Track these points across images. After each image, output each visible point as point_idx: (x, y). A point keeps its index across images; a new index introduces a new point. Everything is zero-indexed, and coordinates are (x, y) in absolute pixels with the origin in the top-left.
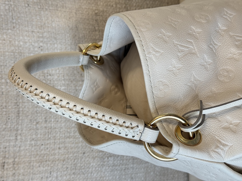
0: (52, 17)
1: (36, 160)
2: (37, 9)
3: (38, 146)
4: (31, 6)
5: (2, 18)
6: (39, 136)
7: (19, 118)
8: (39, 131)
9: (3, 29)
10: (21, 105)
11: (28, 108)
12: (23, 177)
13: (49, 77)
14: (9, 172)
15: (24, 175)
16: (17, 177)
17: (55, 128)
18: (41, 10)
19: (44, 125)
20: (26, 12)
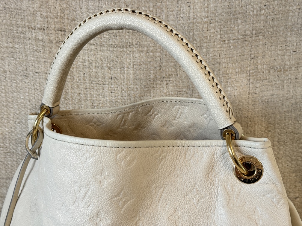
0: (240, 87)
2: (249, 69)
3: (83, 69)
4: (252, 62)
5: (234, 27)
6: (94, 70)
7: (116, 48)
9: (221, 28)
10: (129, 49)
11: (127, 58)
12: (48, 51)
13: (165, 83)
14: (53, 36)
15: (50, 52)
16: (47, 44)
17: (103, 89)
18: (247, 74)
19: (107, 76)
20: (244, 55)
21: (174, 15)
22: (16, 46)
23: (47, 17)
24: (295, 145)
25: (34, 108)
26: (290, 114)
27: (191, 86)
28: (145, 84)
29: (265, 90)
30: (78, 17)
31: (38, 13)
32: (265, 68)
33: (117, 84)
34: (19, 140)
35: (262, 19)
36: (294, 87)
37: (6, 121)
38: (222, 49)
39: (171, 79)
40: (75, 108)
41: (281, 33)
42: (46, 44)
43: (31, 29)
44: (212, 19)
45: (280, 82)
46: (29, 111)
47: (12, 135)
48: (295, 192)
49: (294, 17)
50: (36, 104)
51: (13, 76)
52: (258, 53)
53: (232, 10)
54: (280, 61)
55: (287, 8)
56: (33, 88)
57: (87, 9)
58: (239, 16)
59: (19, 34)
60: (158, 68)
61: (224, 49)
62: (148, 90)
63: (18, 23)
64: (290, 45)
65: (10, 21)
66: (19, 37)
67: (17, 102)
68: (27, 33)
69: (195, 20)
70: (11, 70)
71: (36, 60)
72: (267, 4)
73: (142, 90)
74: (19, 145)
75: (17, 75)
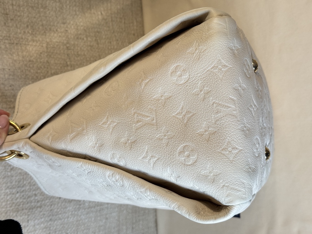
1: (12, 210)
8: (14, 178)
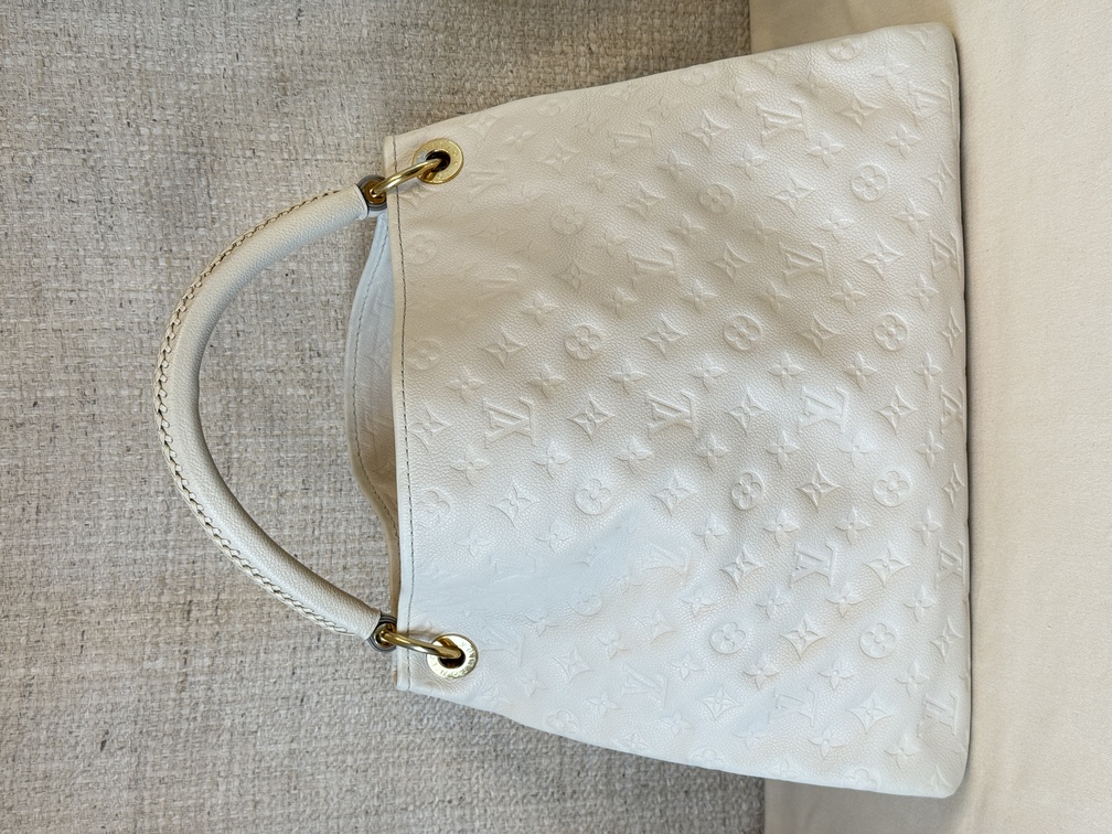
0: (322, 183)
2: (279, 162)
4: (262, 154)
5: (180, 195)
6: (286, 532)
7: (231, 479)
9: (182, 227)
10: (234, 445)
11: (256, 452)
13: (316, 361)
14: (202, 631)
15: (244, 640)
16: (224, 645)
17: (334, 510)
18: (291, 165)
19: (299, 501)
20: (247, 173)
21: (151, 338)
22: (228, 723)
23: (157, 644)
24: (461, 55)
25: (383, 681)
26: (386, 67)
27: (323, 298)
28: (320, 408)
29: (330, 123)
30: (155, 569)
31: (145, 667)
32: (276, 125)
33: (320, 477)
34: (464, 720)
35: (160, 132)
36: (322, 57)
37: (416, 753)
38: (232, 223)
39: (307, 345)
40: (381, 579)
41: (194, 87)
42: (222, 647)
43: (187, 685)
44: (161, 249)
45: (310, 90)
46: (389, 695)
47: (452, 740)
48: (577, 55)
49: (157, 58)
50: (372, 675)
51: (303, 732)
52: (241, 141)
53: (138, 201)
54: (261, 90)
55: (135, 74)
56: (331, 683)
57: (135, 548)
58: (152, 185)
59: (198, 715)
60: (280, 376)
61: (233, 219)
62: (334, 401)
63: (170, 717)
64: (222, 67)
65: (165, 738)
66: (205, 717)
67: (369, 723)
68: (196, 695)
69: (163, 288)
70: (288, 739)
71: (260, 674)
72: (125, 122)
73: (333, 416)
74: (476, 720)
75: (299, 723)
